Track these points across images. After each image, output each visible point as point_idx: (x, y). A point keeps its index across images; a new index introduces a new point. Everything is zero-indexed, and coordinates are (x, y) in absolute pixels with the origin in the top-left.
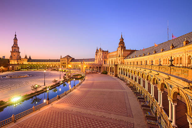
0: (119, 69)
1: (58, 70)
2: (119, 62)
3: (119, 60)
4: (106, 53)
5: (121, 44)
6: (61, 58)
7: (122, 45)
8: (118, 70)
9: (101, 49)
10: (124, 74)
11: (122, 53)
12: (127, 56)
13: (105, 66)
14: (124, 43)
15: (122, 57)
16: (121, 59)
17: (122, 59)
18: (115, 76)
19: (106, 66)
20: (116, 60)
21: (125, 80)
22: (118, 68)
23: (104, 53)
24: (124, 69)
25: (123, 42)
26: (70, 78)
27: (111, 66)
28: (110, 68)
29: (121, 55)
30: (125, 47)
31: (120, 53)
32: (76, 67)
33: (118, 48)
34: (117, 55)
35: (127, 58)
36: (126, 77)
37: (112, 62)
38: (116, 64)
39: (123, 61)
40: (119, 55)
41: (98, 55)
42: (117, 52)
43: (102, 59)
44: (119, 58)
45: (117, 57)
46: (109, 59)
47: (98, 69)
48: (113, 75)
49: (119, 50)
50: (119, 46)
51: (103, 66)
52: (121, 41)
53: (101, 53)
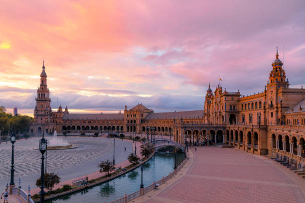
0: (274, 136)
2: (272, 120)
3: (272, 113)
4: (236, 98)
5: (277, 75)
6: (126, 111)
7: (279, 78)
8: (270, 139)
9: (219, 89)
10: (288, 150)
11: (280, 97)
12: (295, 105)
13: (232, 129)
14: (284, 73)
15: (280, 109)
16: (277, 112)
17: (280, 113)
18: (261, 154)
19: (236, 129)
20: (263, 114)
21: (293, 163)
22: (270, 135)
23: (229, 98)
24: (287, 137)
25: (282, 71)
27: (248, 130)
28: (246, 134)
29: (277, 103)
30: (287, 84)
31: (275, 97)
33: (268, 86)
34: (265, 103)
35: (293, 110)
36: (293, 156)
37: (251, 118)
38: (263, 124)
39: (284, 117)
40: (272, 101)
41: (214, 104)
42: (265, 94)
43: (224, 114)
44: (272, 111)
45: (264, 107)
46: (243, 113)
47: (216, 135)
48: (257, 150)
49: (270, 90)
50: (269, 80)
51: (228, 129)
52: (277, 68)
53: (220, 98)
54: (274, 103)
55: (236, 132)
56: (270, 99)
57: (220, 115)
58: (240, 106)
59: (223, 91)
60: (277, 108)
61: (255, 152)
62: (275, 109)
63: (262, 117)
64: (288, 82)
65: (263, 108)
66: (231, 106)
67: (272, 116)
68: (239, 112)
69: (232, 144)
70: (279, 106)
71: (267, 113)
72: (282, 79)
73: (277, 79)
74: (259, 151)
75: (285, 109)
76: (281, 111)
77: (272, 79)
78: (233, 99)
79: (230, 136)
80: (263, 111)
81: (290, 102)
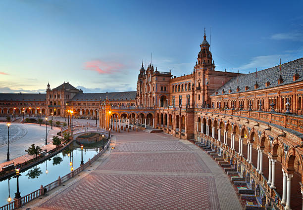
0: (199, 120)
1: (41, 122)
2: (199, 103)
3: (199, 95)
4: (167, 79)
5: (204, 57)
6: (48, 90)
7: (206, 59)
8: (196, 122)
9: (151, 68)
10: (210, 134)
11: (207, 79)
12: (220, 88)
13: (162, 112)
14: (211, 55)
15: (206, 92)
16: (204, 94)
17: (206, 95)
18: (188, 139)
19: (166, 112)
20: (191, 95)
21: (213, 148)
22: (196, 119)
23: (161, 78)
24: (210, 121)
25: (209, 53)
26: (72, 143)
27: (177, 113)
28: (174, 117)
29: (204, 86)
30: (213, 66)
31: (202, 79)
32: (86, 113)
33: (197, 67)
34: (193, 85)
35: (217, 93)
36: (214, 141)
37: (181, 101)
38: (191, 107)
39: (209, 100)
40: (199, 83)
41: (145, 85)
42: (193, 76)
43: (154, 95)
44: (199, 93)
45: (193, 89)
46: (174, 94)
47: (145, 119)
48: (184, 135)
49: (198, 72)
50: (197, 61)
51: (158, 112)
52: (204, 49)
53: (152, 79)
54: (201, 85)
55: (166, 115)
56: (198, 81)
57: (151, 96)
58: (171, 87)
59: (155, 71)
60: (204, 90)
61: (182, 137)
62: (202, 92)
63: (191, 99)
64: (214, 64)
65: (191, 90)
66: (162, 88)
67: (199, 99)
68: (169, 94)
69: (161, 128)
70: (206, 88)
71: (195, 95)
72: (209, 61)
73: (204, 61)
74: (186, 135)
75: (211, 91)
76: (207, 94)
77: (200, 60)
78: (164, 80)
79: (160, 120)
80: (192, 93)
81: (214, 85)
